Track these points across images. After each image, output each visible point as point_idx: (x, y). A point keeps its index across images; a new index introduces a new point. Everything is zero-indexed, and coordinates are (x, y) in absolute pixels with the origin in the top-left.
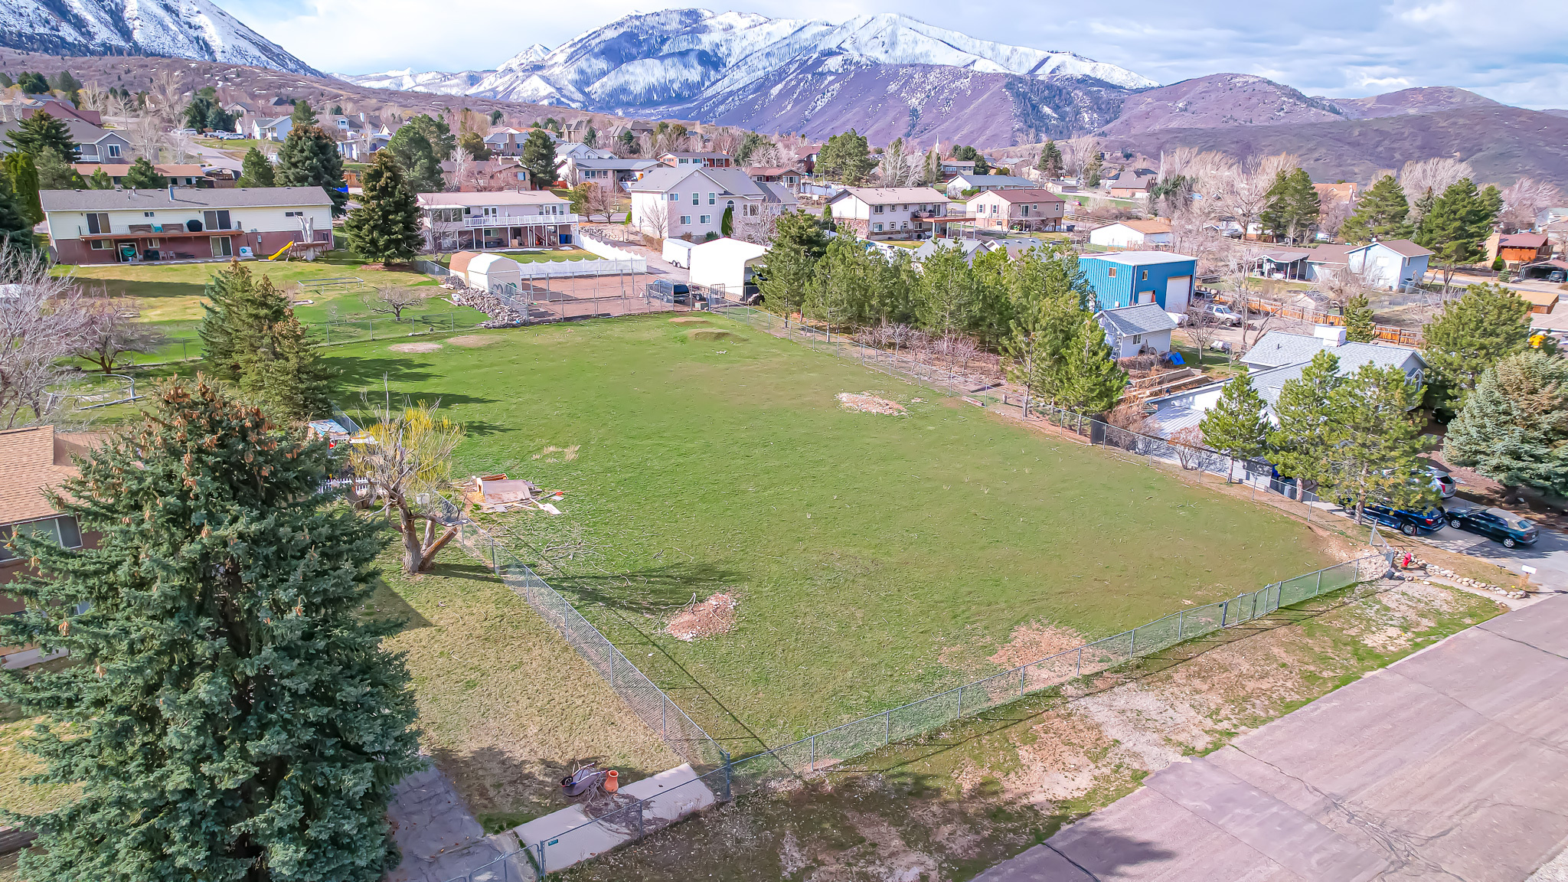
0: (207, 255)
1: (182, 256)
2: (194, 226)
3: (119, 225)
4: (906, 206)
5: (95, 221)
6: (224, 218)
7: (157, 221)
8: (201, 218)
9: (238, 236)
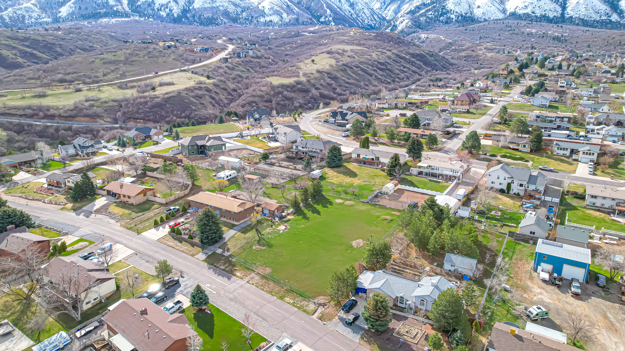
0: (374, 165)
1: (370, 164)
2: (373, 159)
3: (361, 157)
4: (613, 199)
5: (359, 155)
6: (378, 158)
7: (367, 157)
8: (374, 158)
9: (380, 162)
